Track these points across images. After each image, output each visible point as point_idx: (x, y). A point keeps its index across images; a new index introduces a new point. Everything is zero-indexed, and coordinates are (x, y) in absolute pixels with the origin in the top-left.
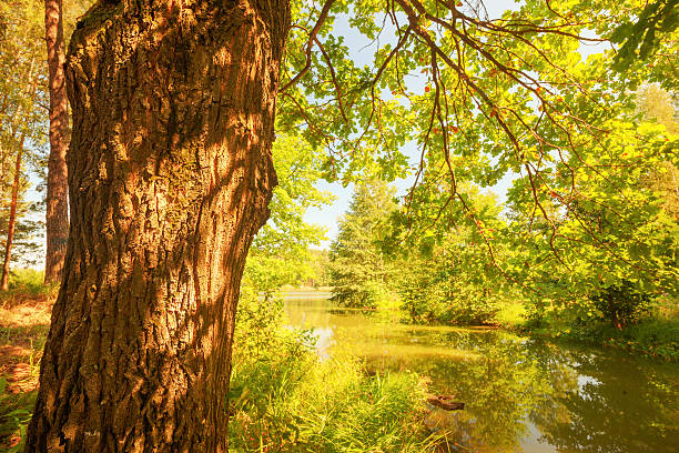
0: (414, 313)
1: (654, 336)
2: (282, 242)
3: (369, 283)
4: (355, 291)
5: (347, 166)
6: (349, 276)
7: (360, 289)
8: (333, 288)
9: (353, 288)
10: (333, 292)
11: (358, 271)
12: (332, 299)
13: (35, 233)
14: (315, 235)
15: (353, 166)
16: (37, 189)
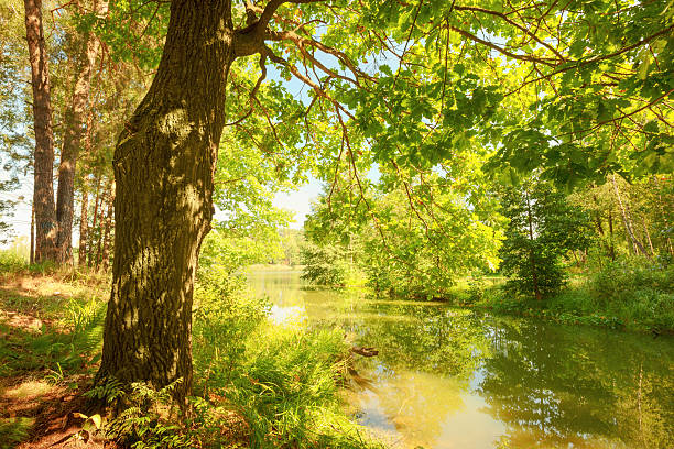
0: (377, 289)
1: (562, 306)
2: (253, 224)
3: (338, 262)
4: (326, 269)
5: (295, 168)
6: (321, 255)
7: (330, 267)
8: (305, 267)
9: (323, 266)
10: (305, 270)
11: (328, 251)
12: (304, 277)
13: (5, 212)
14: (284, 217)
15: (300, 169)
16: (5, 168)
